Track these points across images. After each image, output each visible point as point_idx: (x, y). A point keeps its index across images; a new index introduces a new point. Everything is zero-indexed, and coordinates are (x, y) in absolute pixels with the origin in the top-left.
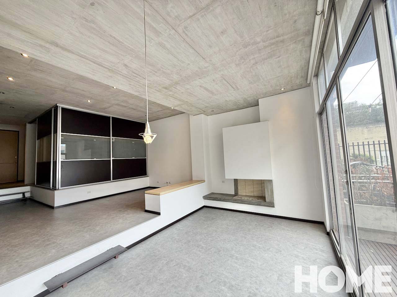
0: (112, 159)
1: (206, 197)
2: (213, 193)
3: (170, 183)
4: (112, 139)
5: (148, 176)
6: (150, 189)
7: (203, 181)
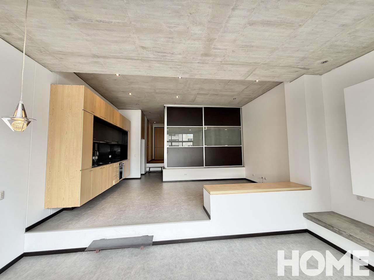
0: (204, 146)
1: (309, 216)
3: (265, 179)
5: (244, 167)
7: (308, 188)
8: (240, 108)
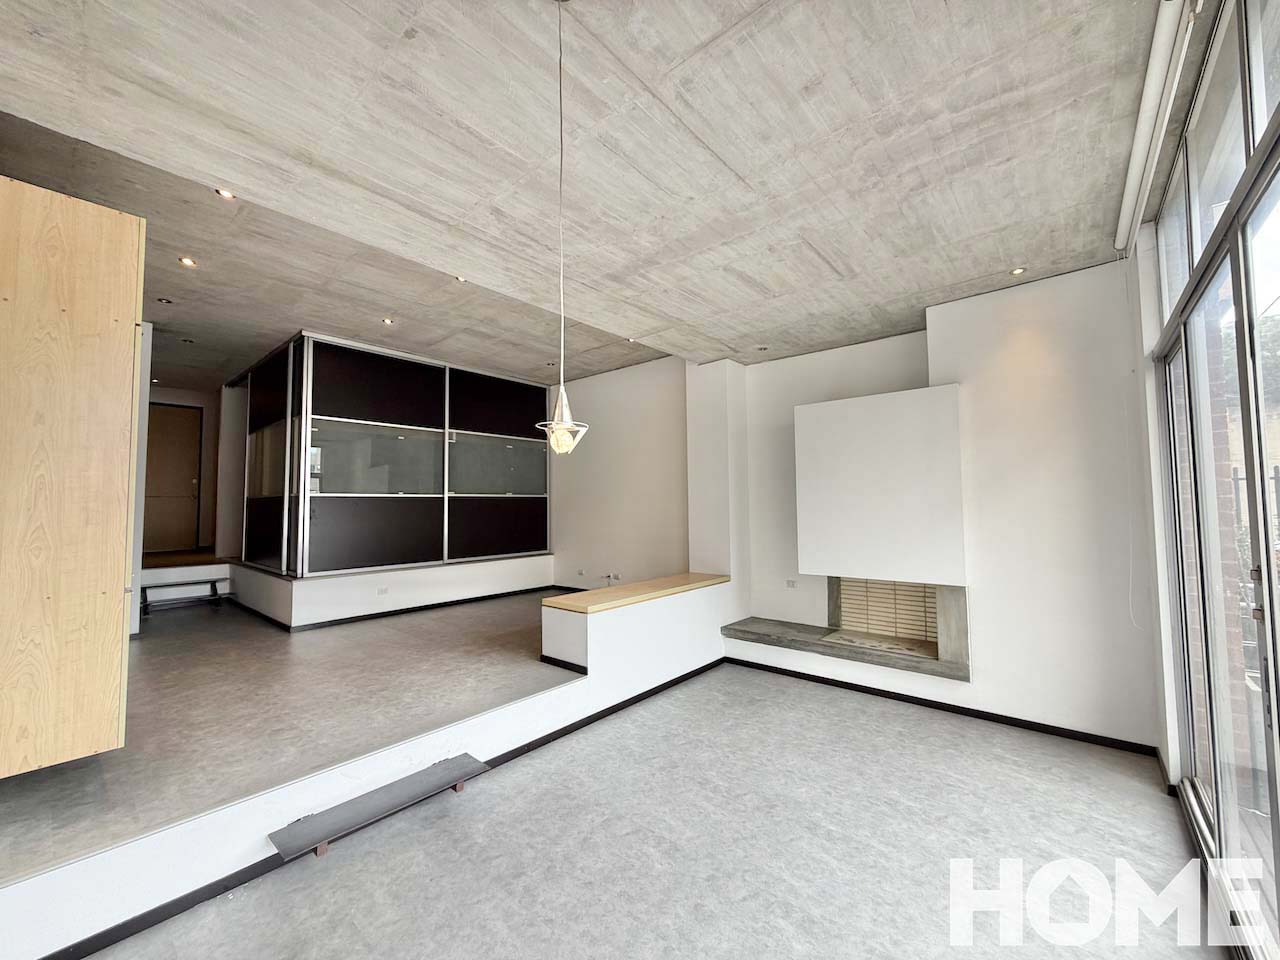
0: (447, 495)
1: (731, 631)
2: (754, 620)
3: (616, 578)
4: (450, 434)
5: (550, 554)
6: (557, 592)
7: (723, 578)
8: (545, 389)
